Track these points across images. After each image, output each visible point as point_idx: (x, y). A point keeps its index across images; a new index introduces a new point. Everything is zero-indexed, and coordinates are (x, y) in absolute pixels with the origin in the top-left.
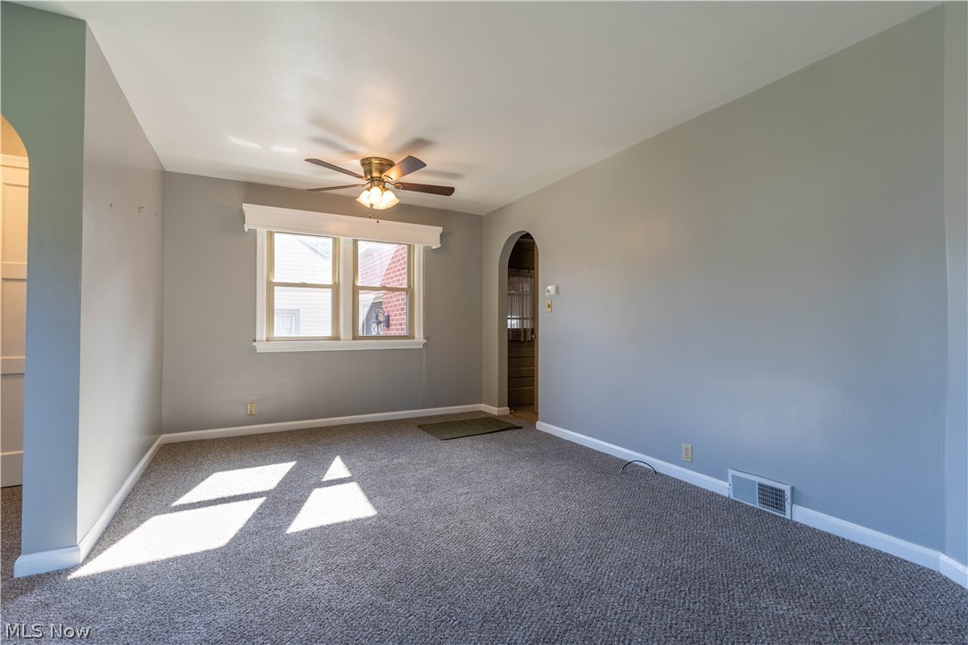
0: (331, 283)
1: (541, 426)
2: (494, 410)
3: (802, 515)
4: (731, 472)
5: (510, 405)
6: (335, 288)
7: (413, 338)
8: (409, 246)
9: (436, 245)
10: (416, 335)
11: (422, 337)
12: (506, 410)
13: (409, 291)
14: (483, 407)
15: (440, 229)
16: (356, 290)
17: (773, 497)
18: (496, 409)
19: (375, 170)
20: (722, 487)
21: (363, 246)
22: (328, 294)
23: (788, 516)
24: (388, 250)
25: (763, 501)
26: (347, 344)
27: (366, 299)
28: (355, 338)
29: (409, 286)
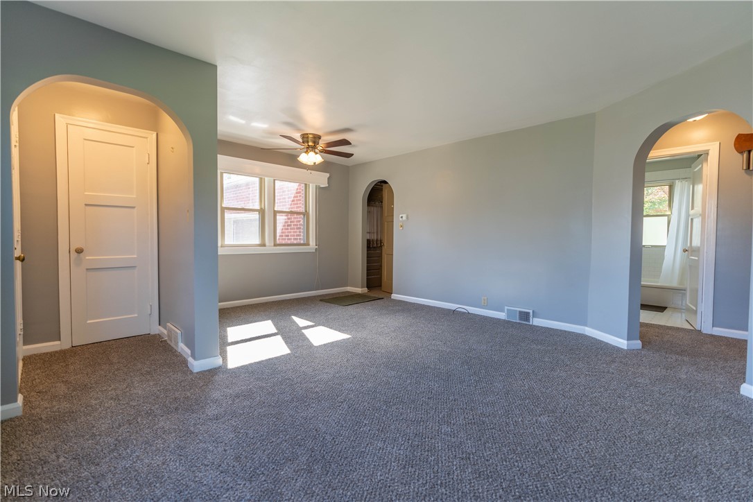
0: (259, 208)
1: (394, 296)
2: (359, 290)
3: (537, 322)
4: (506, 308)
5: (369, 287)
6: (262, 212)
7: (309, 245)
8: (306, 185)
9: (324, 184)
10: (311, 243)
11: (315, 244)
12: (366, 290)
13: (306, 214)
14: (349, 289)
15: (328, 175)
16: (275, 213)
17: (525, 316)
18: (360, 289)
19: (311, 141)
20: (502, 315)
21: (278, 183)
22: (256, 216)
23: (531, 323)
24: (293, 187)
25: (521, 319)
26: (270, 249)
27: (281, 219)
28: (275, 245)
29: (306, 211)
